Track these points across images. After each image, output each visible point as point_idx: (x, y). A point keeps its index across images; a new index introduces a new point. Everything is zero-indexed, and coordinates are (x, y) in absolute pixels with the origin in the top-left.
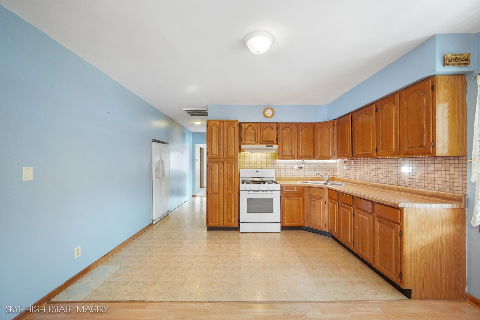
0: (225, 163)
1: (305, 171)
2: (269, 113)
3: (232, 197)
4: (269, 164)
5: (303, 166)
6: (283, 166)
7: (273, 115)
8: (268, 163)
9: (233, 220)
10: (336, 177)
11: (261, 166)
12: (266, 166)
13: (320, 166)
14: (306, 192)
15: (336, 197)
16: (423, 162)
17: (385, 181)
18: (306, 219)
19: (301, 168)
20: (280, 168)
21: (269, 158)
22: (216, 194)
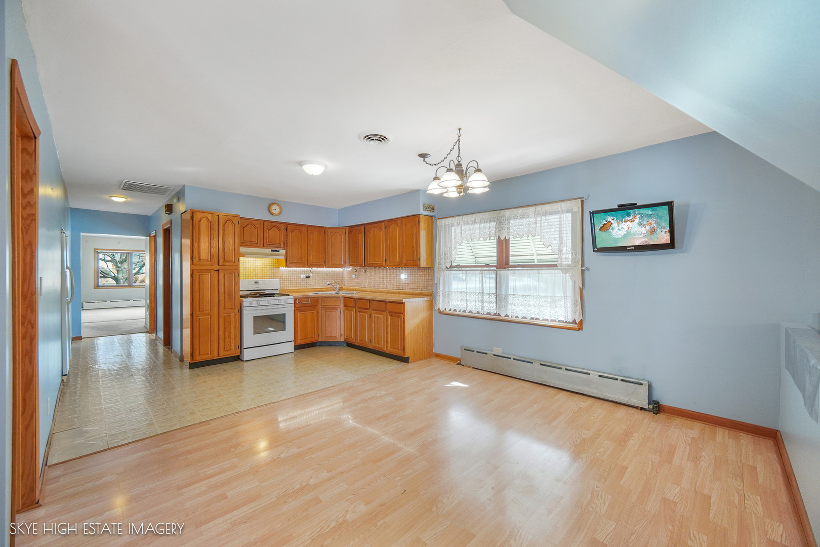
0: (221, 272)
1: (313, 281)
2: (275, 209)
3: (232, 316)
4: (270, 273)
5: (311, 275)
6: (288, 275)
7: (280, 213)
8: (268, 271)
9: (233, 347)
10: (344, 287)
11: (259, 275)
12: (266, 276)
13: (329, 275)
14: (320, 303)
15: (353, 304)
16: (413, 271)
17: (390, 287)
18: (320, 333)
19: (308, 277)
20: (283, 277)
21: (270, 264)
22: (207, 314)
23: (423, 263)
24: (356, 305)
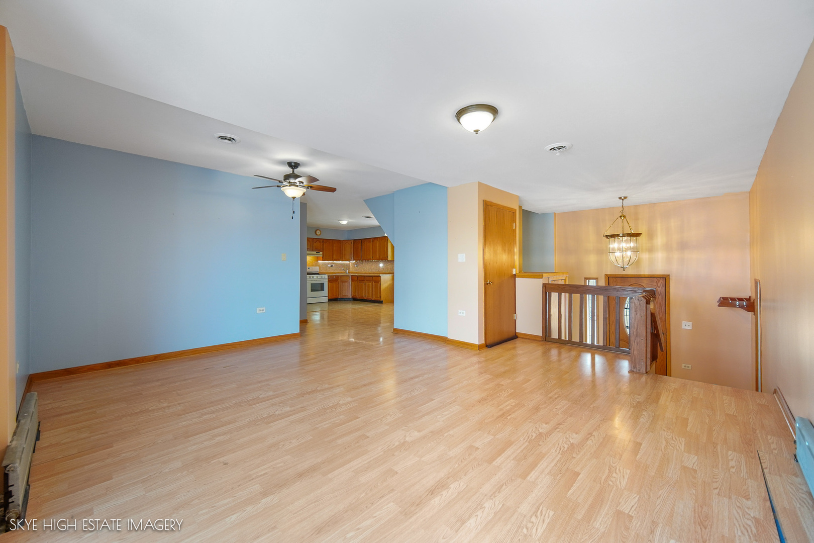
23: (390, 258)
24: (358, 279)
